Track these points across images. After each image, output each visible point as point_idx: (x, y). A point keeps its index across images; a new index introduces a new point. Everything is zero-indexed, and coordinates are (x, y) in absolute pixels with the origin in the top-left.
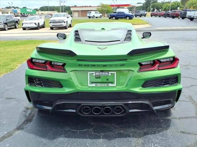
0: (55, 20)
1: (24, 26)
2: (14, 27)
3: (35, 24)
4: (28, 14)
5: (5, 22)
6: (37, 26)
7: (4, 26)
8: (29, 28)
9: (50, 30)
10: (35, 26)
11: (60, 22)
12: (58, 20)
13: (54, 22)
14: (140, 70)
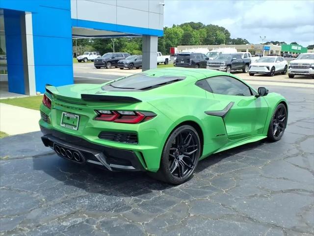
0: (297, 64)
1: (252, 70)
2: (241, 70)
3: (268, 68)
4: (293, 53)
5: (230, 63)
6: (270, 71)
7: (225, 68)
8: (257, 73)
9: (288, 78)
10: (267, 71)
11: (306, 68)
12: (303, 64)
13: (294, 67)
14: (95, 119)
